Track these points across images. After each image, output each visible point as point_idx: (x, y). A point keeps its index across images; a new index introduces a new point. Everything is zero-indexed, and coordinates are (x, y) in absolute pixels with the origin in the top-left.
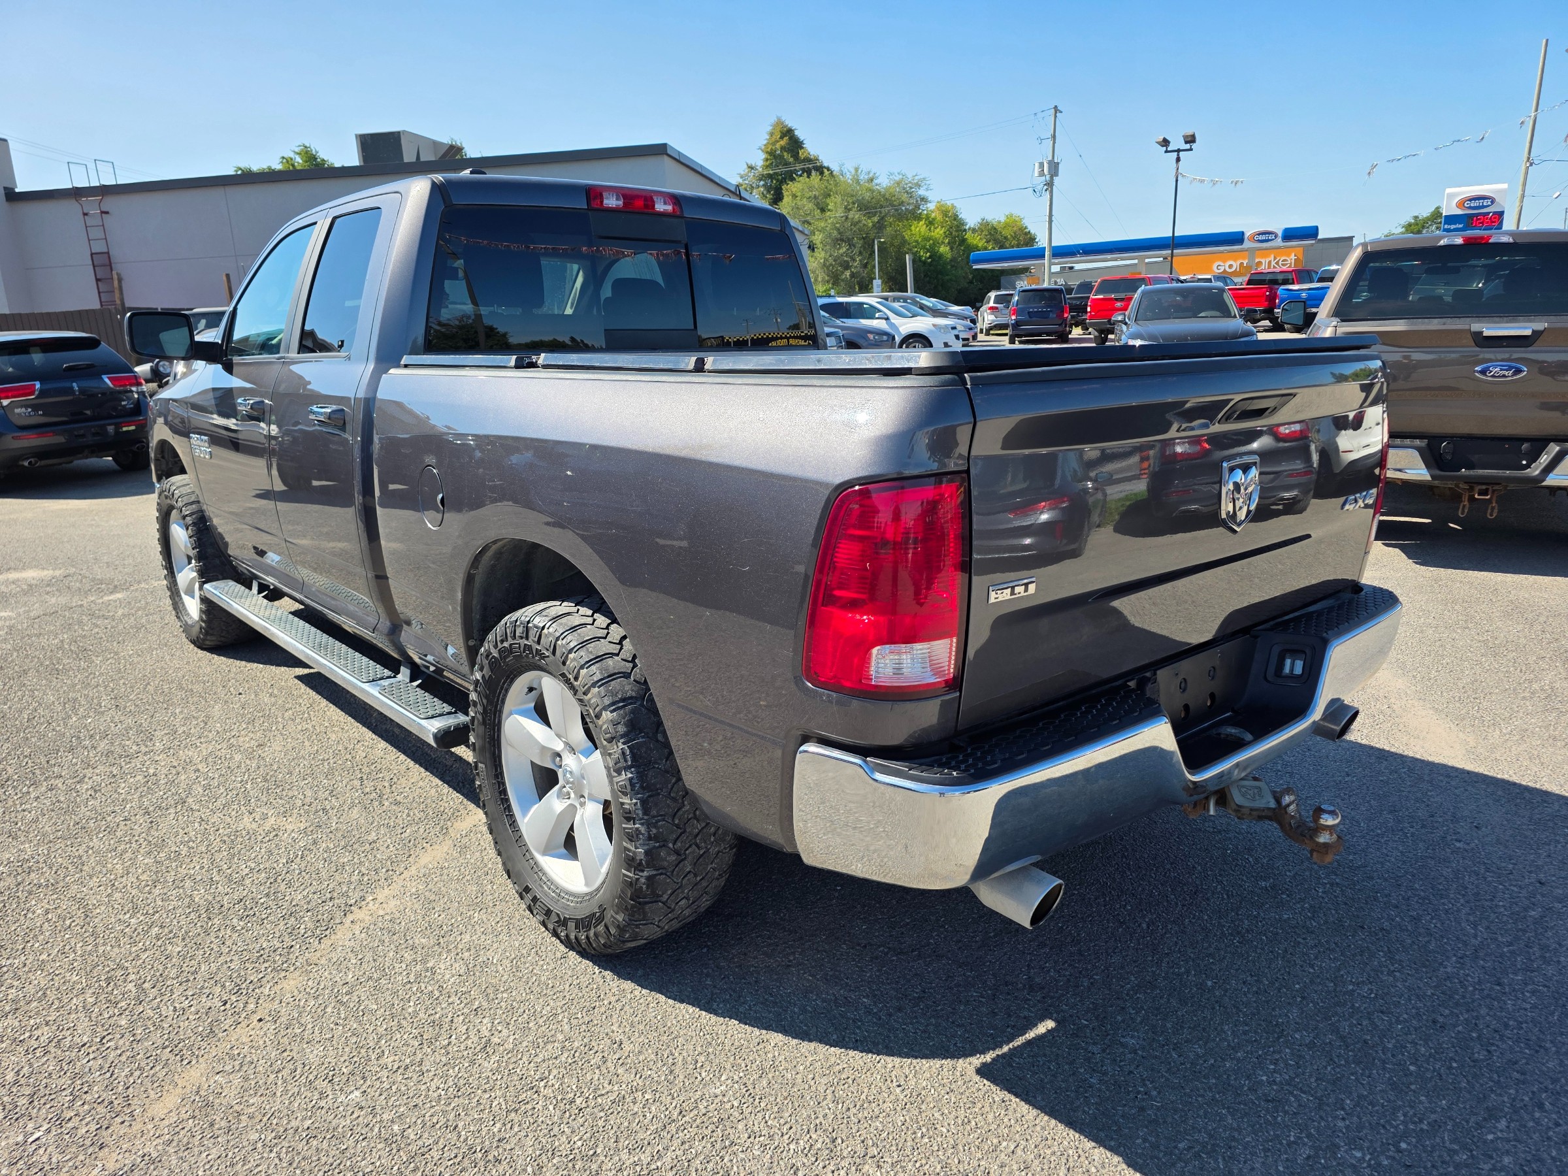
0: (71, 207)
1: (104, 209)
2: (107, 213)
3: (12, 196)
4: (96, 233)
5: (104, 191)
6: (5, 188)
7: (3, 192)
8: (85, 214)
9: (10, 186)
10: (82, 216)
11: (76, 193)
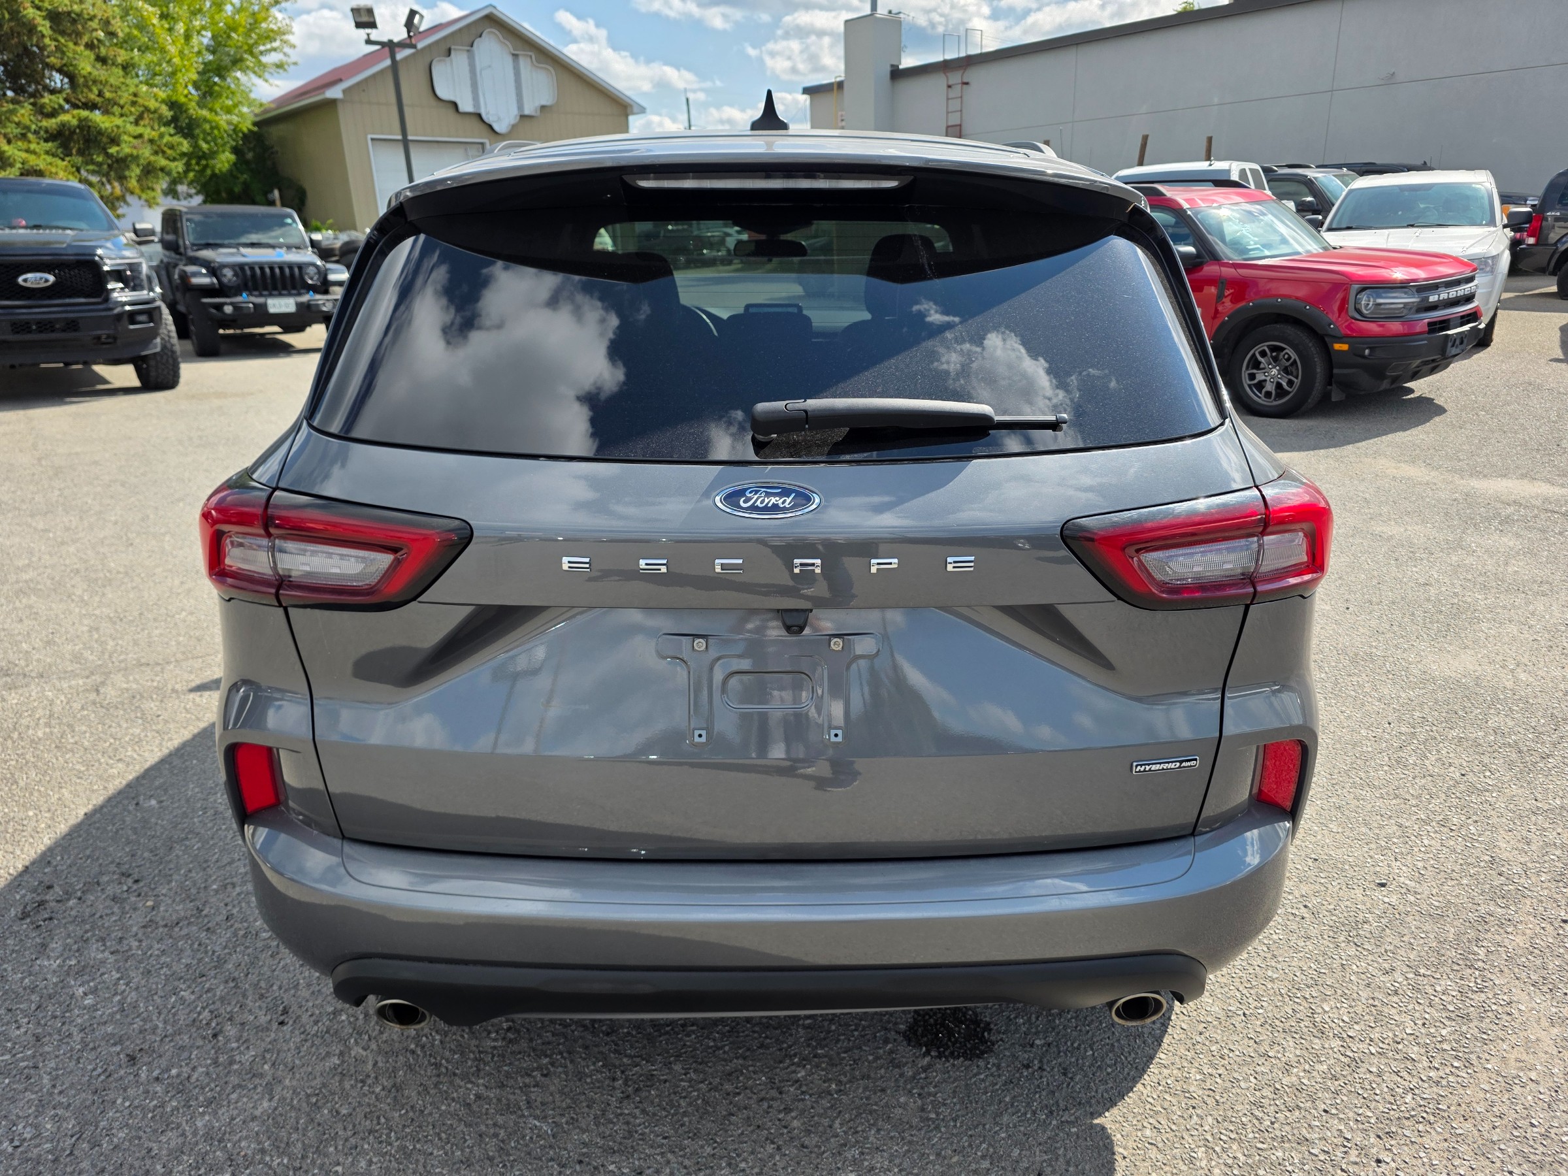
0: (938, 82)
1: (965, 81)
2: (967, 83)
3: (897, 74)
4: (955, 105)
5: (970, 61)
6: (892, 66)
7: (889, 69)
8: (949, 87)
9: (895, 63)
10: (945, 87)
11: (945, 66)
